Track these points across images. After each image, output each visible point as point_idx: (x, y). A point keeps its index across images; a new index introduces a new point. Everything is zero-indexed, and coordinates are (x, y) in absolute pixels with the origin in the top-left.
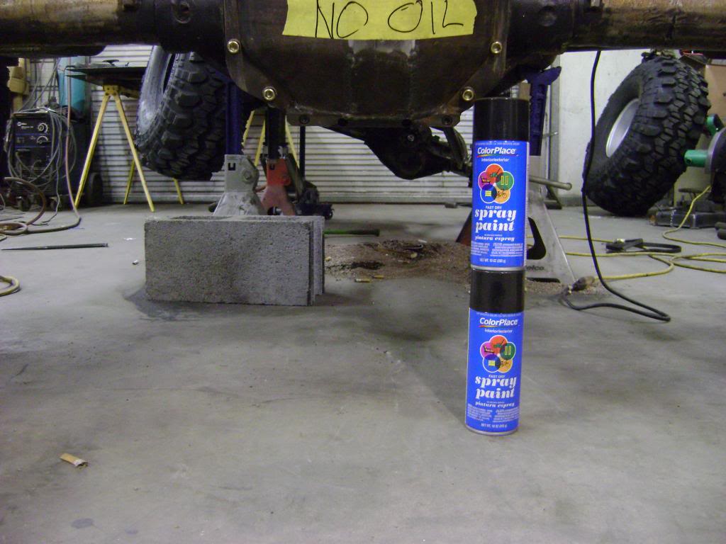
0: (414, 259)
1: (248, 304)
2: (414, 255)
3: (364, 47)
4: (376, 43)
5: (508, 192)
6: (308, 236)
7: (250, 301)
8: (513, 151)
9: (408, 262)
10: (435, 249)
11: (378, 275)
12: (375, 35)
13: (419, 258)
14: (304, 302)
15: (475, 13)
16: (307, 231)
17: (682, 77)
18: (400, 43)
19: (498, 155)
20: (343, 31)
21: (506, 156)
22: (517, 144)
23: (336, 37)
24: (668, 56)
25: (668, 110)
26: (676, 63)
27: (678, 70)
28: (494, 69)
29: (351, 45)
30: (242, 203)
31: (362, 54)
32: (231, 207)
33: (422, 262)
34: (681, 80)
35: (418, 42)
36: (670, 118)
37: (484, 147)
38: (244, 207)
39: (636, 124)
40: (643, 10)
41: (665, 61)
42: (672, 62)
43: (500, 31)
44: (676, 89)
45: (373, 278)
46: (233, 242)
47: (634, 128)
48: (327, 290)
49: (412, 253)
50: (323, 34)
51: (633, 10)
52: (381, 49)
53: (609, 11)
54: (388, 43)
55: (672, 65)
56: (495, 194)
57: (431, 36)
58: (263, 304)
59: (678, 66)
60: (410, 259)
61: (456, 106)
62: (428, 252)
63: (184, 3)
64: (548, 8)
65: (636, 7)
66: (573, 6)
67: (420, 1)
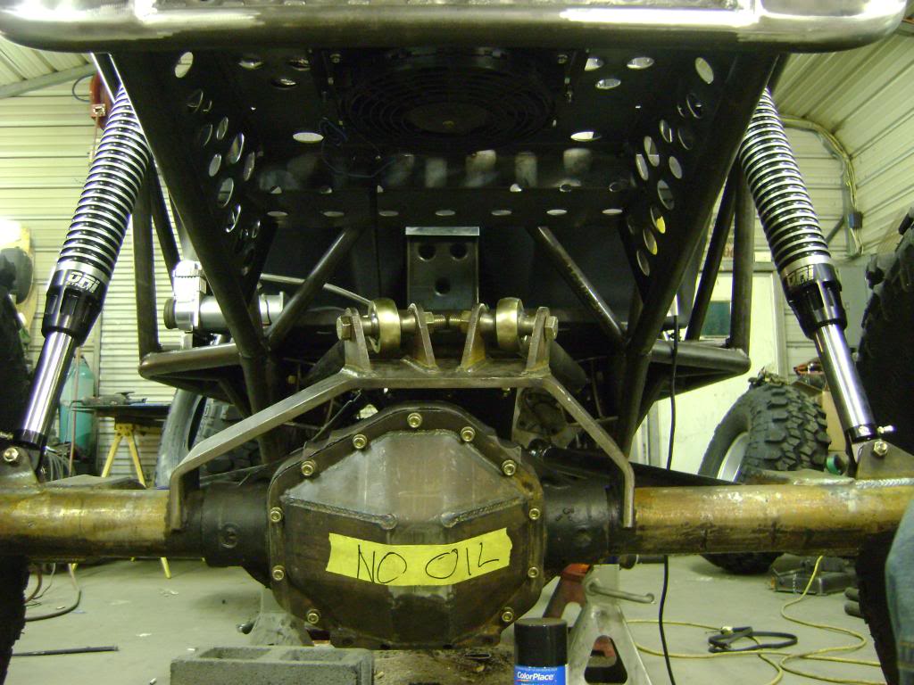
0: (480, 675)
2: (481, 668)
3: (402, 592)
4: (415, 587)
6: (355, 681)
8: (551, 677)
9: (473, 681)
10: (505, 659)
12: (413, 582)
13: (487, 672)
15: (510, 546)
16: (354, 675)
17: (796, 409)
18: (437, 588)
20: (383, 577)
22: (555, 669)
23: (376, 581)
24: (778, 383)
25: (782, 450)
26: (787, 391)
27: (790, 401)
28: (532, 590)
29: (390, 590)
30: (281, 626)
31: (401, 598)
32: (268, 631)
33: (490, 679)
34: (794, 413)
35: (454, 586)
36: (784, 459)
38: (283, 631)
40: (676, 526)
41: (774, 390)
42: (782, 390)
43: (537, 555)
44: (789, 424)
49: (478, 666)
50: (365, 577)
51: (666, 526)
52: (420, 593)
53: (642, 528)
54: (427, 588)
55: (783, 394)
57: (467, 577)
59: (790, 396)
60: (476, 673)
61: (496, 624)
62: (498, 664)
63: (230, 530)
64: (583, 531)
65: (668, 523)
66: (606, 528)
67: (455, 551)
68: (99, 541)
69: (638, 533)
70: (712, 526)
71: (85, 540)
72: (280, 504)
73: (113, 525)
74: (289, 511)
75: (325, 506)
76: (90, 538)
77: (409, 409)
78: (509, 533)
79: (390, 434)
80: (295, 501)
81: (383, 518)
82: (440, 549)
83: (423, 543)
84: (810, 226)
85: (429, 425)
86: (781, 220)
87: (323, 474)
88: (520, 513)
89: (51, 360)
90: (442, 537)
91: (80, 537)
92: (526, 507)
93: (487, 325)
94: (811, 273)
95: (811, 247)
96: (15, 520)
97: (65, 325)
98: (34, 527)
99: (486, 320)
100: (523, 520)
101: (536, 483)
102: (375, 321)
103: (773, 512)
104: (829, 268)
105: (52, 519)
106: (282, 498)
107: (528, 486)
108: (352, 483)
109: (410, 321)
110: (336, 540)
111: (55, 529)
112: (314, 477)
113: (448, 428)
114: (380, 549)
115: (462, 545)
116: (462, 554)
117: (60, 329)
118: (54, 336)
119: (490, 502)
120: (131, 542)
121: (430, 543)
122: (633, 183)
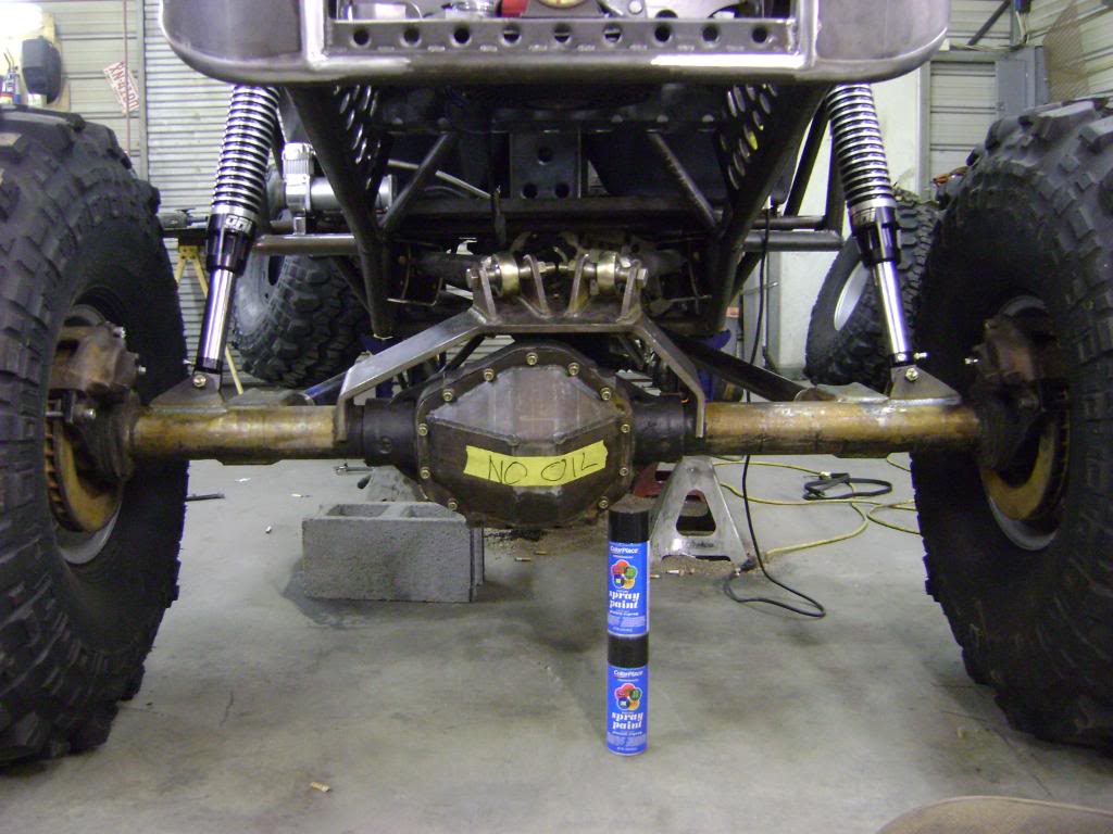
1: (410, 601)
3: (523, 491)
4: (533, 487)
5: (633, 581)
7: (413, 598)
8: (636, 551)
11: (540, 550)
12: (532, 483)
14: (467, 600)
15: (606, 453)
17: (925, 234)
18: (551, 487)
20: (509, 480)
21: (630, 555)
22: (639, 545)
23: (504, 482)
24: (910, 202)
25: (907, 279)
26: (919, 213)
27: (921, 225)
28: (623, 484)
29: (515, 489)
31: (523, 495)
34: (924, 239)
35: (563, 486)
36: (909, 290)
37: (615, 546)
39: (866, 296)
41: (905, 211)
42: (913, 212)
43: (627, 458)
44: (916, 251)
45: (535, 554)
46: (394, 541)
47: (864, 302)
48: (487, 578)
50: (495, 478)
51: (730, 436)
52: (537, 491)
53: (711, 437)
54: (540, 487)
55: (913, 216)
56: (623, 582)
57: (573, 479)
58: (425, 602)
59: (920, 218)
63: (386, 440)
64: (663, 440)
65: (732, 433)
66: (682, 438)
67: (564, 460)
68: (280, 450)
69: (708, 441)
70: (767, 436)
71: (269, 450)
72: (425, 421)
73: (291, 437)
74: (433, 427)
75: (463, 426)
76: (272, 447)
77: (528, 348)
78: (605, 444)
79: (513, 369)
80: (438, 420)
81: (509, 437)
82: (552, 459)
83: (540, 455)
84: (879, 170)
85: (543, 362)
86: (854, 161)
87: (460, 399)
88: (614, 428)
89: (218, 296)
90: (554, 451)
91: (264, 446)
92: (619, 423)
93: (591, 273)
94: (873, 215)
95: (877, 191)
96: (212, 434)
97: (227, 264)
98: (227, 440)
99: (589, 269)
100: (616, 434)
101: (627, 404)
102: (498, 271)
103: (817, 425)
104: (890, 211)
105: (240, 433)
106: (428, 417)
107: (620, 407)
108: (484, 408)
109: (526, 270)
110: (472, 451)
111: (244, 441)
112: (454, 401)
113: (558, 364)
114: (507, 459)
115: (568, 456)
116: (569, 462)
117: (223, 267)
118: (218, 273)
119: (591, 422)
120: (305, 449)
121: (545, 455)
122: (725, 115)
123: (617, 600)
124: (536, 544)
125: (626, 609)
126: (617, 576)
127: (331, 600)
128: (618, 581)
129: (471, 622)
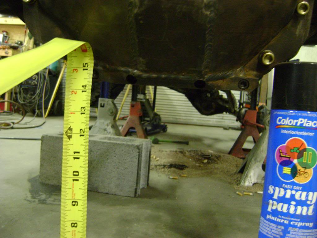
0: (205, 163)
1: (99, 192)
2: (206, 161)
5: (311, 171)
6: (138, 153)
7: (100, 191)
9: (202, 166)
10: (217, 158)
11: (183, 174)
13: (208, 163)
14: (132, 195)
16: (137, 150)
19: (302, 128)
21: (309, 129)
30: (106, 127)
32: (100, 128)
33: (210, 166)
37: (285, 117)
38: (107, 129)
45: (180, 176)
46: (92, 153)
48: (150, 185)
49: (204, 160)
56: (295, 172)
58: (107, 193)
60: (203, 163)
61: (253, 70)
62: (213, 160)
123: (282, 200)
124: (182, 171)
125: (294, 216)
126: (287, 163)
127: (53, 186)
128: (287, 170)
129: (131, 210)
